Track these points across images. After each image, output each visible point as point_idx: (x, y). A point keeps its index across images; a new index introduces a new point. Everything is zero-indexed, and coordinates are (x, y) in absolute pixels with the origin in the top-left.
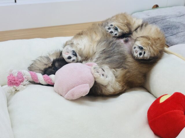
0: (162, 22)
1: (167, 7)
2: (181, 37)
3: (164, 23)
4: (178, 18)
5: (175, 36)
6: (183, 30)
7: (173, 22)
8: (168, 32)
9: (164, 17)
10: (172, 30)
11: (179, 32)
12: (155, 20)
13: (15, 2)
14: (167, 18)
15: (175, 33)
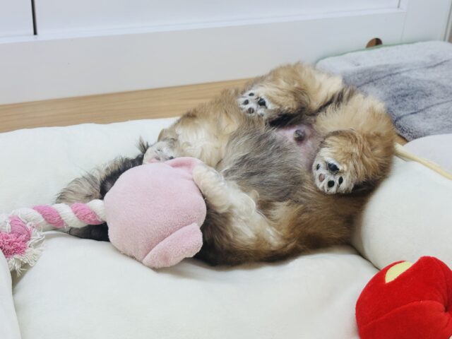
0: (390, 82)
1: (401, 44)
2: (437, 118)
3: (394, 83)
4: (430, 70)
5: (421, 114)
6: (441, 100)
7: (418, 80)
8: (406, 105)
9: (396, 68)
10: (415, 101)
11: (432, 106)
12: (374, 77)
13: (35, 33)
14: (401, 70)
15: (423, 107)
